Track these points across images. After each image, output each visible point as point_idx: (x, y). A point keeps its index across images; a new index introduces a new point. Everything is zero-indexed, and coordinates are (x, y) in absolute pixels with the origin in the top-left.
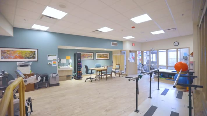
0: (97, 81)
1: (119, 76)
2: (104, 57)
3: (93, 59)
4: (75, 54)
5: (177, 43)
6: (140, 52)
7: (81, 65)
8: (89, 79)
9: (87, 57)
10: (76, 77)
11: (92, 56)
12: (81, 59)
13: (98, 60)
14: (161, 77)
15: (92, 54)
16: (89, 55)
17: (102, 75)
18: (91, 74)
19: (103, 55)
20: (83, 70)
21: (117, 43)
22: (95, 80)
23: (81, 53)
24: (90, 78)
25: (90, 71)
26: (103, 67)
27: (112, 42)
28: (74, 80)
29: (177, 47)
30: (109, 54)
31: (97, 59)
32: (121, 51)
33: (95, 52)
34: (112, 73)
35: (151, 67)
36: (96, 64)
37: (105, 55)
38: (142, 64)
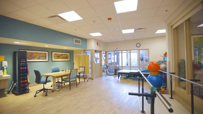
0: (55, 93)
1: (84, 80)
2: (63, 58)
3: (47, 60)
4: (15, 53)
5: (138, 44)
6: (104, 52)
7: (27, 70)
8: (43, 91)
9: (37, 57)
10: (17, 90)
11: (46, 57)
12: (28, 60)
13: (55, 62)
14: (127, 78)
15: (46, 54)
16: (42, 55)
17: (63, 82)
18: (45, 83)
19: (62, 55)
20: (31, 77)
21: (81, 40)
22: (53, 92)
23: (28, 51)
24: (44, 89)
25: (43, 79)
26: (63, 71)
27: (74, 39)
28: (13, 95)
29: (139, 48)
30: (69, 54)
31: (53, 60)
32: (84, 51)
33: (50, 51)
34: (76, 79)
35: (116, 69)
36: (52, 67)
37: (64, 55)
38: (107, 66)
